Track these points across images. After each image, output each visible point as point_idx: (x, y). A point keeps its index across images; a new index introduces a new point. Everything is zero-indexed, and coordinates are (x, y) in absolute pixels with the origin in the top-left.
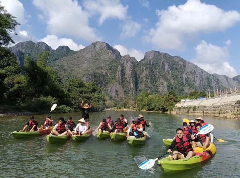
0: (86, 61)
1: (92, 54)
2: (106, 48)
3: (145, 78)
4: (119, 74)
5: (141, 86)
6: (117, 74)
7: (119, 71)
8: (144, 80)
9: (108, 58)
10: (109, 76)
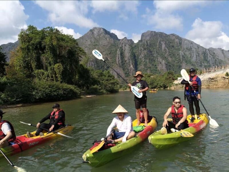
0: (86, 48)
1: (91, 40)
2: (103, 34)
3: (143, 58)
4: (119, 57)
5: (141, 67)
6: (117, 58)
7: (118, 55)
8: (143, 61)
9: (107, 43)
10: (110, 60)
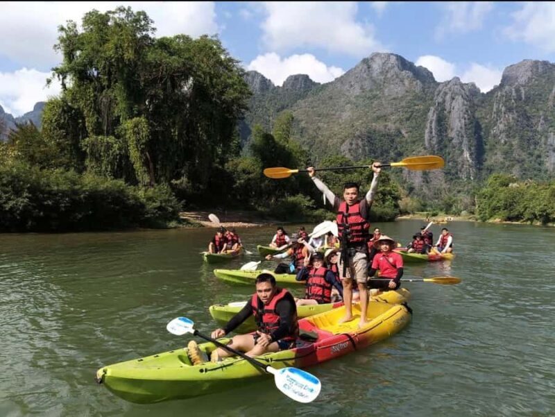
0: (349, 105)
1: (362, 86)
2: (396, 69)
3: (503, 135)
4: (432, 129)
5: (494, 158)
6: (427, 131)
7: (431, 123)
8: (503, 141)
9: (404, 93)
10: (406, 135)
